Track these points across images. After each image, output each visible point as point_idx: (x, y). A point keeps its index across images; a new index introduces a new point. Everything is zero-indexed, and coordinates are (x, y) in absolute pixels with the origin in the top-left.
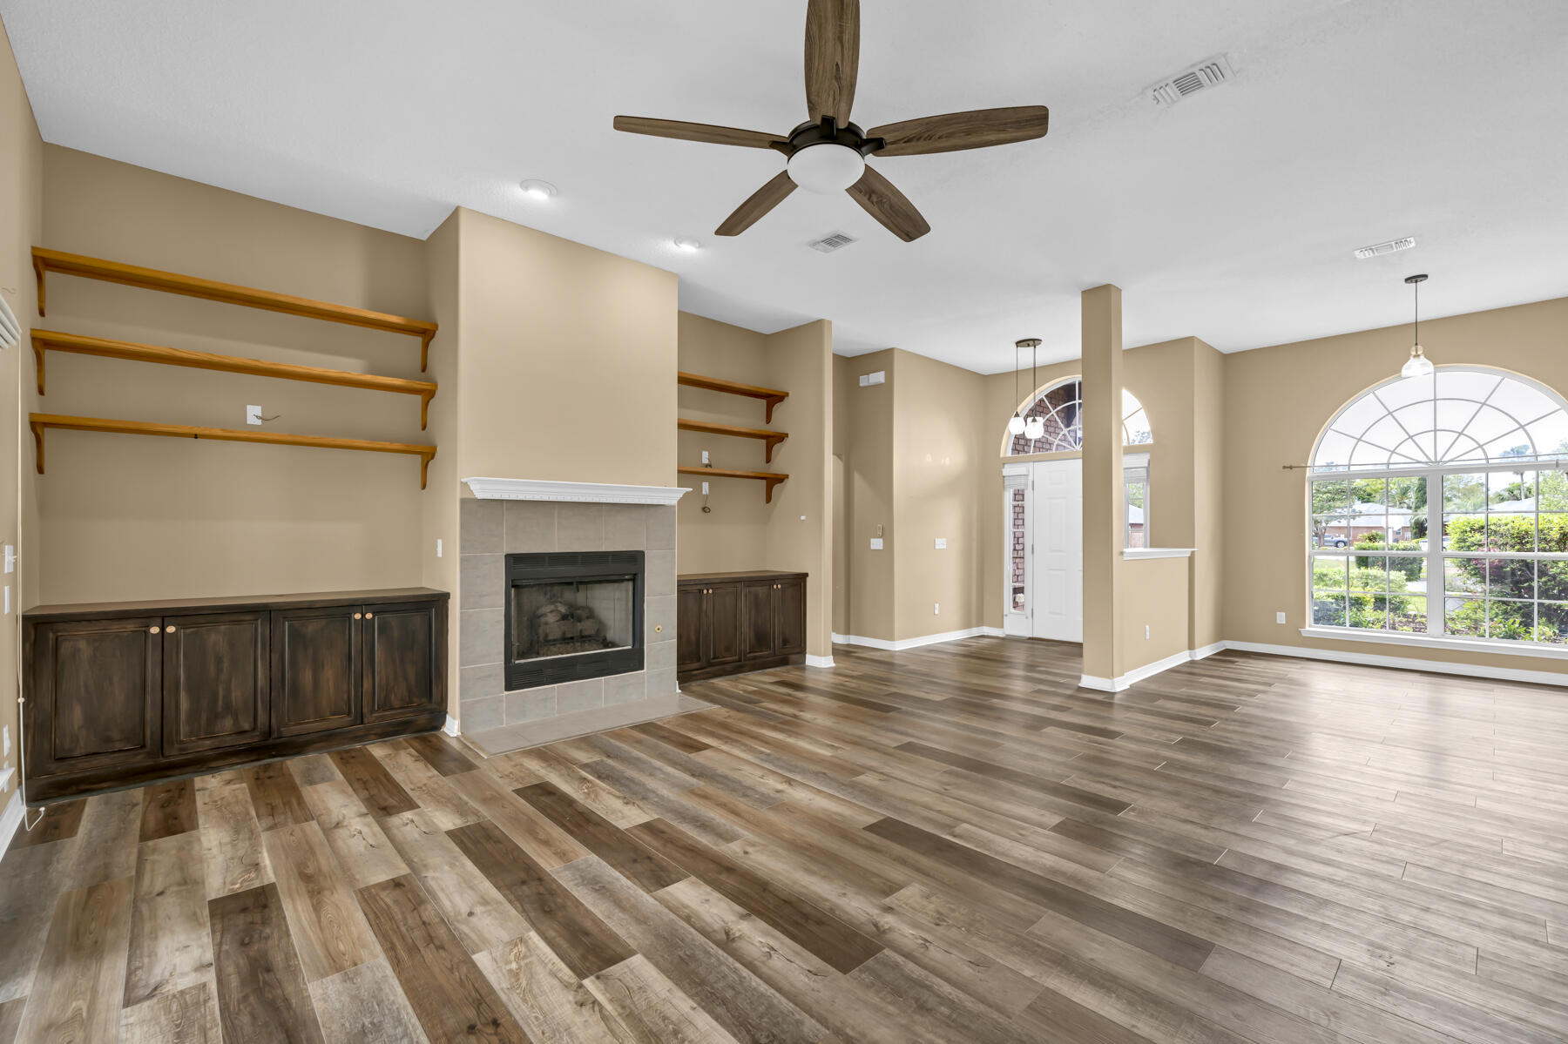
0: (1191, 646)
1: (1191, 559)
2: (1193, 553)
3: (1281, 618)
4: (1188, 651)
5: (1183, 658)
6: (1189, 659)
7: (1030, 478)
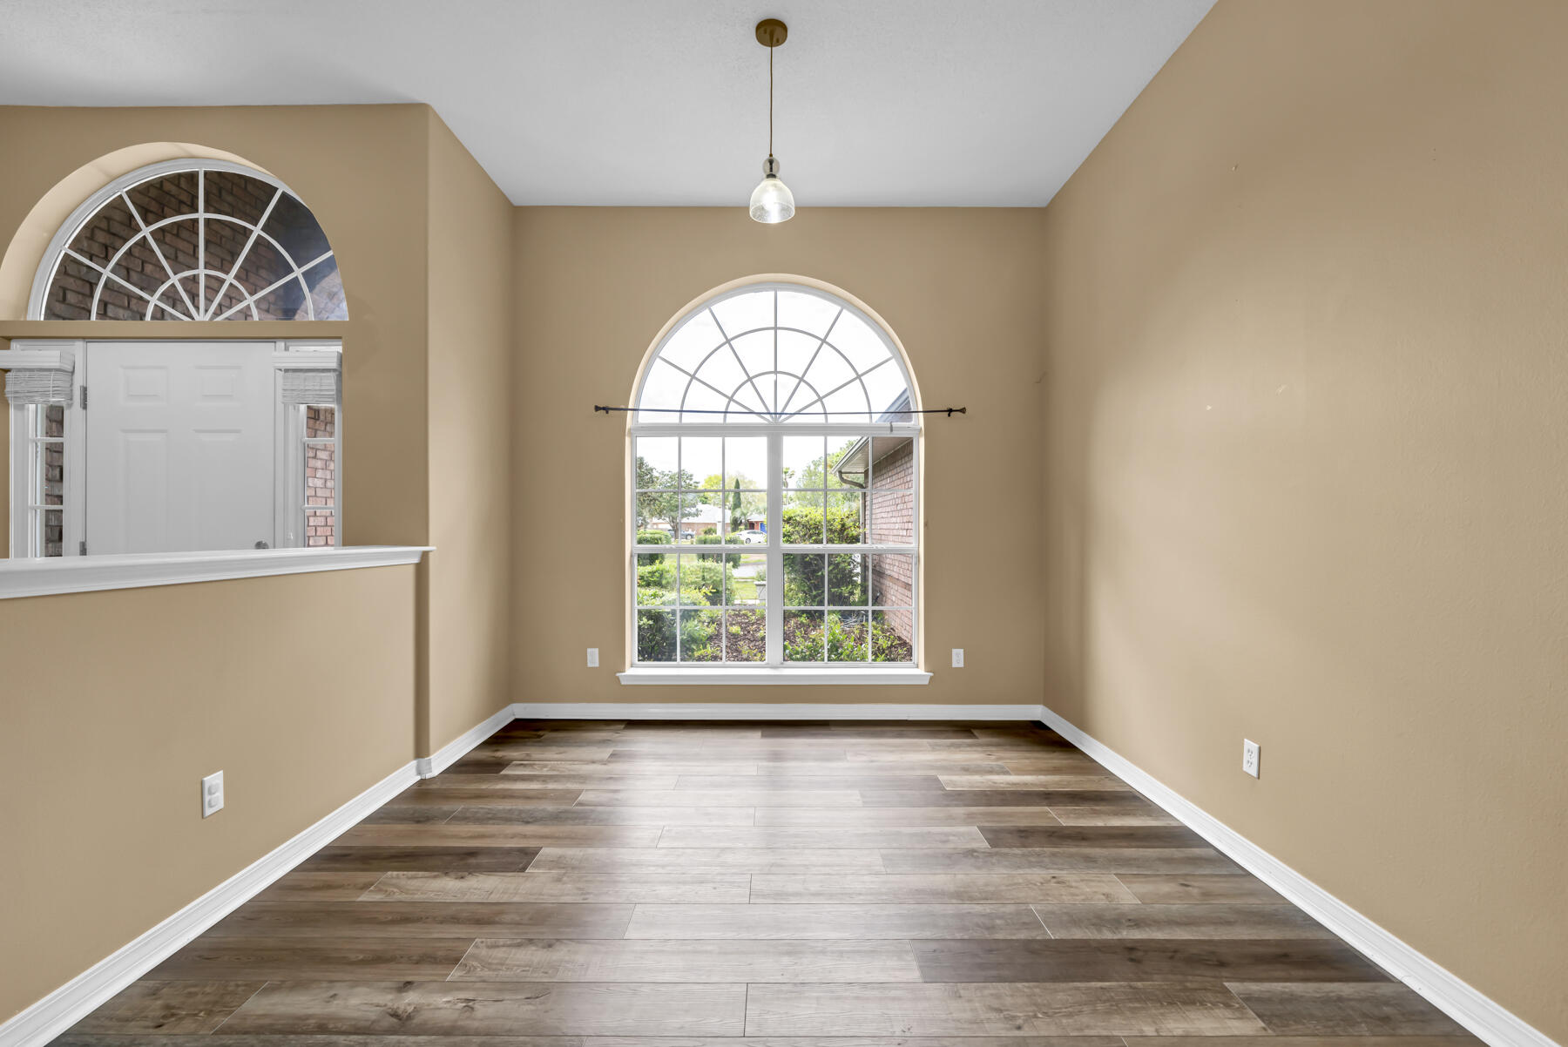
0: (421, 749)
1: (421, 570)
2: (425, 555)
3: (593, 657)
4: (414, 763)
5: (405, 778)
6: (418, 778)
7: (78, 381)
